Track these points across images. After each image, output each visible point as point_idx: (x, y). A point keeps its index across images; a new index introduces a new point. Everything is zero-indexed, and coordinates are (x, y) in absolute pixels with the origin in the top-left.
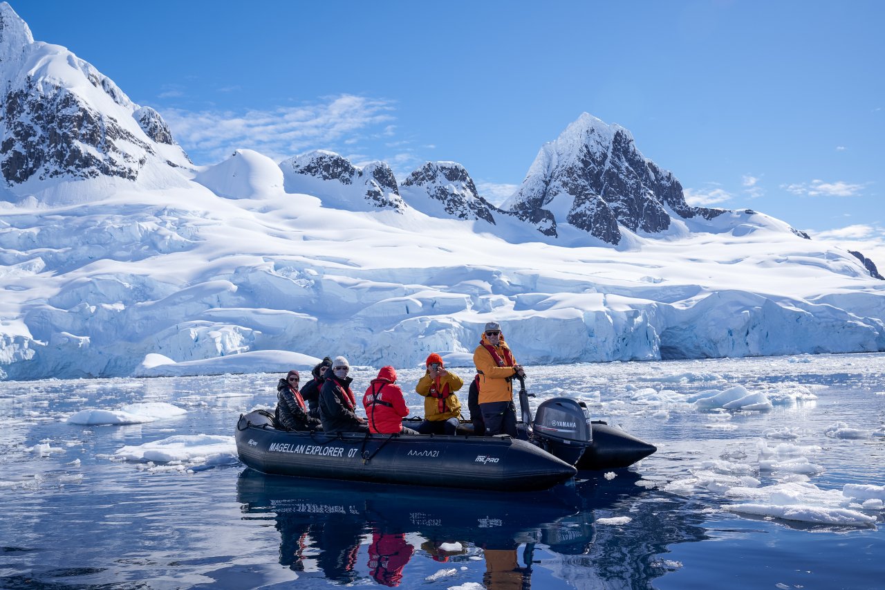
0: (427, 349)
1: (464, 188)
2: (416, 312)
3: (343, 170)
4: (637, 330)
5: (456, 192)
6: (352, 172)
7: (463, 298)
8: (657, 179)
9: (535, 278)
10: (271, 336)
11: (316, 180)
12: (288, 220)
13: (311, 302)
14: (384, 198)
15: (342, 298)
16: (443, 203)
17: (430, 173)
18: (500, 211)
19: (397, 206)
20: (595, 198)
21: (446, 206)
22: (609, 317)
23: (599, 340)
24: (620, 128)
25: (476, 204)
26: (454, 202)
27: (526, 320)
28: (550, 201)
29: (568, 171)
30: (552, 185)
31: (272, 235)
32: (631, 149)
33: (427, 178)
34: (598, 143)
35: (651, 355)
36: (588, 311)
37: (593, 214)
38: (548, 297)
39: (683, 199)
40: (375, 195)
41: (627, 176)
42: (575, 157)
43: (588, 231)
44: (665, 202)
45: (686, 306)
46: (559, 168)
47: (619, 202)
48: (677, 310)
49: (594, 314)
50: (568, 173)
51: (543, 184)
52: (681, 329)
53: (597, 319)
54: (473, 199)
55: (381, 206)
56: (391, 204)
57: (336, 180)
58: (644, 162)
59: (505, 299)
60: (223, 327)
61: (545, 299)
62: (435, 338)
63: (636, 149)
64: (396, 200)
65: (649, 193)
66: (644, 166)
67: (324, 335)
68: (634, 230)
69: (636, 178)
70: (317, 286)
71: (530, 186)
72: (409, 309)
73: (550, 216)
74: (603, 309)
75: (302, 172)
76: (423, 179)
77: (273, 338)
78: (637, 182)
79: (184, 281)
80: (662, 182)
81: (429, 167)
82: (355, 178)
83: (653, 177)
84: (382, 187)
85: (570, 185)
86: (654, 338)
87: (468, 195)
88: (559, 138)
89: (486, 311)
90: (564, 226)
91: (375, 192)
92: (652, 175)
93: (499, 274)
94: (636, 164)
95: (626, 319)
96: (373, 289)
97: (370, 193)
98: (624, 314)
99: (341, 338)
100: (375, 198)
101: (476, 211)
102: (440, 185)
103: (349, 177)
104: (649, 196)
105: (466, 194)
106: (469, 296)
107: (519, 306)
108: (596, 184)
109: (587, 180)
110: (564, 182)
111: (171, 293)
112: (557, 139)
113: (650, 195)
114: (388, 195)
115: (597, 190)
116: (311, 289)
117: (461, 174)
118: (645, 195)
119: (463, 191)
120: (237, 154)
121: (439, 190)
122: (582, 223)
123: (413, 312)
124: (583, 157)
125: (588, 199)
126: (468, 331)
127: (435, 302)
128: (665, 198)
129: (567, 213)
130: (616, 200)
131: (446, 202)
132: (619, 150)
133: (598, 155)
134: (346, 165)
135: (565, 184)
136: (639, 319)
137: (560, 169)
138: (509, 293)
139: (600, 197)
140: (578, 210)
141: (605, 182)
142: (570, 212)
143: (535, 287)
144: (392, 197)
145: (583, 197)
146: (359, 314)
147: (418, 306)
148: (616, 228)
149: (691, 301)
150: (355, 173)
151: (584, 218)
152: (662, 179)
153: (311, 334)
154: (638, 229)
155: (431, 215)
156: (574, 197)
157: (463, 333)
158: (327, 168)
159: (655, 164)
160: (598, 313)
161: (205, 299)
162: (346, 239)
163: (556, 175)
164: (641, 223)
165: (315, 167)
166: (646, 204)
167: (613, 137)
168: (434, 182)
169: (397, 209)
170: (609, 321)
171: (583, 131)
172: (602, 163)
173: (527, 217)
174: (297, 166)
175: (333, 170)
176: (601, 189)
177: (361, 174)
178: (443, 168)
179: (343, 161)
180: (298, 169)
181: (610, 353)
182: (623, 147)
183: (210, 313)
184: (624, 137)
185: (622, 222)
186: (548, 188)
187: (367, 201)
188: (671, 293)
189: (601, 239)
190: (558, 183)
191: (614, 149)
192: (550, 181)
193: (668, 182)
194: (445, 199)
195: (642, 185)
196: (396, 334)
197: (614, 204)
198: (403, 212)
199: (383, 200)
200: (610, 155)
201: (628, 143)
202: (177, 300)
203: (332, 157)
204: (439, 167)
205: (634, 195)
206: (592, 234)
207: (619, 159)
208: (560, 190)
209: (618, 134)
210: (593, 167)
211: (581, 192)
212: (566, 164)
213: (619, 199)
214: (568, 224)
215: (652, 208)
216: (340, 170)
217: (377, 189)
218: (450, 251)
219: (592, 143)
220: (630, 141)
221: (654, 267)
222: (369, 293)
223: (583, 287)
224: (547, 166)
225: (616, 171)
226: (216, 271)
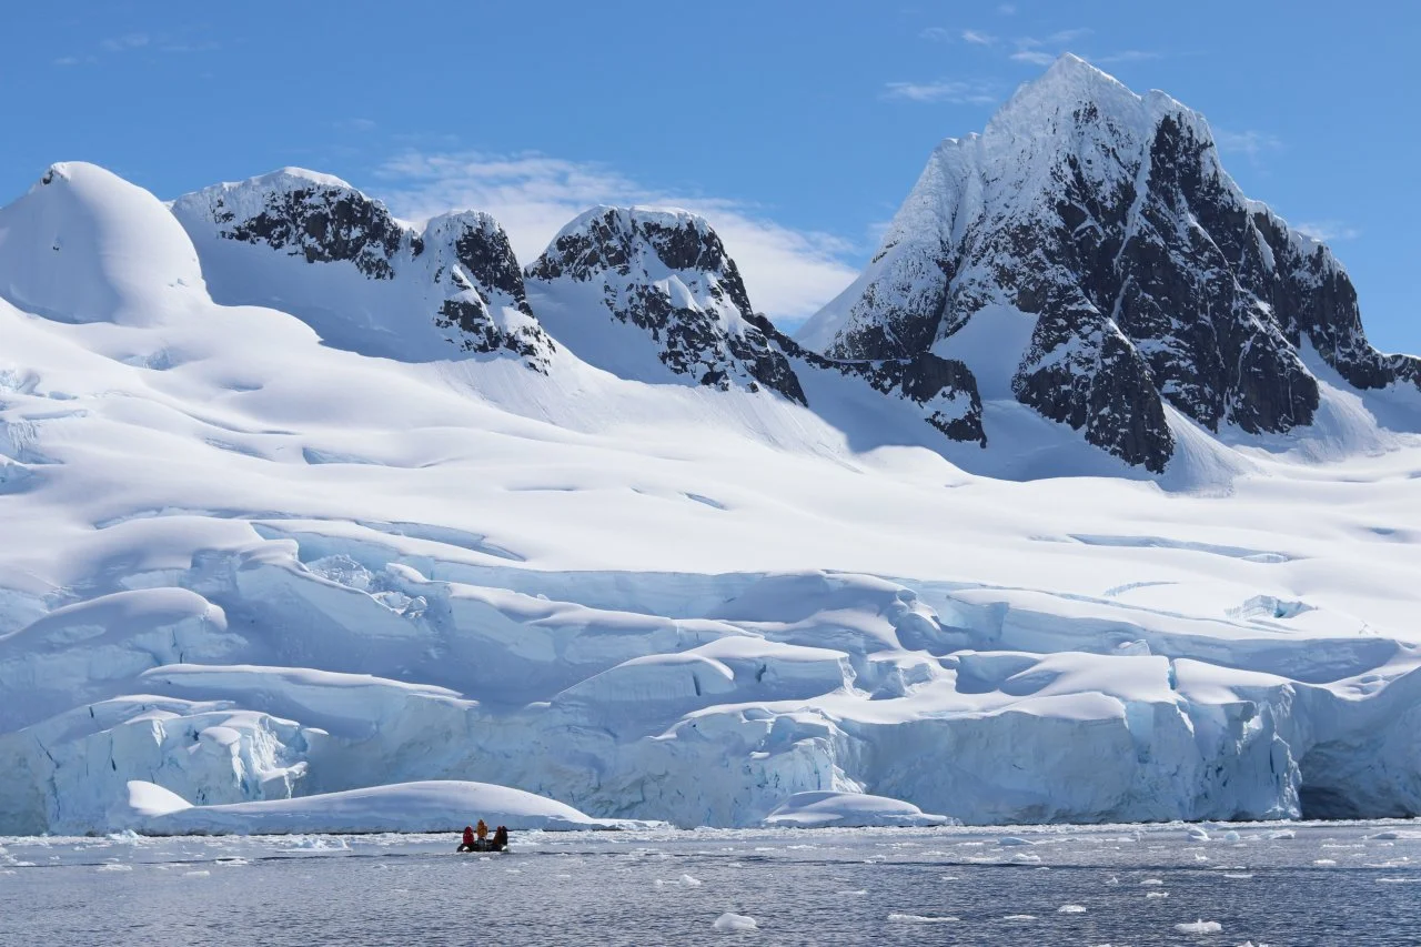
0: (772, 783)
1: (714, 293)
2: (717, 692)
3: (367, 235)
4: (1248, 748)
5: (692, 305)
6: (393, 240)
7: (835, 661)
8: (1280, 266)
9: (999, 611)
10: (347, 742)
11: (284, 260)
12: (235, 393)
13: (427, 654)
14: (491, 323)
15: (512, 648)
16: (656, 337)
17: (614, 243)
18: (813, 358)
19: (530, 350)
20: (1098, 328)
21: (665, 348)
22: (1185, 716)
23: (1163, 770)
24: (1175, 104)
25: (752, 343)
26: (688, 334)
27: (992, 718)
28: (959, 327)
29: (1014, 236)
30: (966, 274)
31: (221, 444)
32: (1207, 171)
33: (603, 258)
34: (1109, 152)
35: (1279, 808)
36: (1135, 701)
37: (1092, 374)
38: (1035, 662)
39: (1359, 328)
40: (467, 315)
41: (1192, 257)
42: (1038, 193)
43: (1076, 427)
44: (1304, 337)
45: (1364, 691)
46: (988, 222)
47: (1168, 338)
48: (1341, 701)
49: (1152, 709)
50: (1016, 244)
51: (938, 272)
52: (1350, 748)
53: (1158, 722)
54: (743, 327)
55: (483, 349)
56: (513, 343)
57: (346, 265)
58: (1242, 214)
59: (933, 664)
60: (231, 716)
61: (1027, 668)
62: (793, 759)
63: (1222, 171)
64: (526, 332)
65: (1258, 312)
66: (1243, 225)
67: (481, 742)
68: (1211, 425)
69: (1220, 264)
70: (437, 611)
71: (898, 277)
72: (702, 685)
73: (963, 379)
74: (1172, 697)
75: (242, 236)
76: (592, 260)
77: (351, 746)
78: (1220, 277)
79: (52, 585)
80: (1297, 274)
81: (611, 223)
82: (403, 259)
83: (1270, 260)
84: (482, 289)
85: (1020, 279)
86: (1288, 770)
87: (727, 314)
88: (988, 129)
89: (891, 693)
90: (1004, 408)
91: (466, 306)
92: (1266, 250)
93: (908, 597)
94: (1223, 217)
95: (1224, 722)
96: (595, 628)
97: (451, 309)
98: (1222, 710)
99: (532, 752)
100: (468, 325)
101: (752, 363)
102: (643, 281)
103: (385, 258)
104: (1255, 321)
105: (721, 312)
106: (846, 655)
107: (969, 682)
108: (1100, 282)
109: (1074, 268)
110: (1001, 269)
111: (31, 620)
112: (981, 131)
113: (1261, 314)
114: (502, 315)
115: (1101, 302)
116: (424, 621)
117: (704, 248)
118: (1246, 318)
119: (712, 302)
120: (56, 178)
121: (641, 295)
122: (1057, 402)
123: (711, 691)
124: (1061, 196)
125: (1077, 328)
126: (858, 743)
127: (764, 670)
128: (1305, 324)
129: (1013, 371)
130: (1160, 331)
131: (663, 333)
132: (1169, 174)
133: (1106, 189)
134: (376, 220)
135: (1006, 277)
136: (1254, 724)
137: (988, 226)
138: (939, 649)
139: (1112, 324)
140: (1048, 361)
141: (1125, 277)
142: (1022, 366)
143: (1000, 632)
144: (515, 321)
145: (1061, 322)
146: (572, 691)
147: (722, 676)
148: (1159, 418)
149: (1374, 679)
150: (402, 245)
151: (1065, 387)
152: (1297, 263)
153: (447, 740)
154: (1222, 422)
155: (623, 375)
156: (1033, 318)
157: (846, 747)
158: (317, 225)
159: (1277, 218)
160: (1161, 707)
161: (141, 639)
162: (420, 458)
163: (978, 245)
164: (1233, 403)
165: (281, 222)
166: (1247, 345)
167: (1152, 135)
168: (625, 271)
169: (531, 359)
170: (1186, 728)
171: (1063, 112)
172: (1120, 214)
173: (895, 381)
174: (228, 217)
175: (336, 234)
176: (1115, 295)
177: (418, 247)
178: (652, 228)
179: (368, 205)
180: (230, 227)
181: (1187, 801)
182: (1181, 166)
183: (168, 677)
184: (1185, 133)
185: (1175, 401)
186: (954, 284)
187: (443, 334)
188: (1325, 658)
189: (1114, 452)
190: (983, 271)
191: (1155, 173)
192: (958, 261)
193: (1313, 274)
194: (661, 324)
195: (1238, 287)
196: (681, 745)
197: (1154, 345)
198: (547, 367)
199: (489, 330)
200: (1142, 190)
201: (1197, 154)
202: (56, 637)
203: (333, 194)
204: (640, 224)
205: (1214, 318)
206: (1088, 436)
207: (1170, 203)
208: (992, 293)
209: (1167, 127)
210: (1092, 228)
211: (1056, 306)
212: (1008, 213)
213: (1168, 330)
214: (1017, 404)
215: (1265, 358)
216: (356, 233)
217: (472, 296)
218: (722, 507)
219: (1090, 151)
220: (1205, 146)
221: (1277, 560)
222: (585, 638)
223: (1113, 637)
224: (949, 217)
225: (1160, 242)
226: (132, 558)
